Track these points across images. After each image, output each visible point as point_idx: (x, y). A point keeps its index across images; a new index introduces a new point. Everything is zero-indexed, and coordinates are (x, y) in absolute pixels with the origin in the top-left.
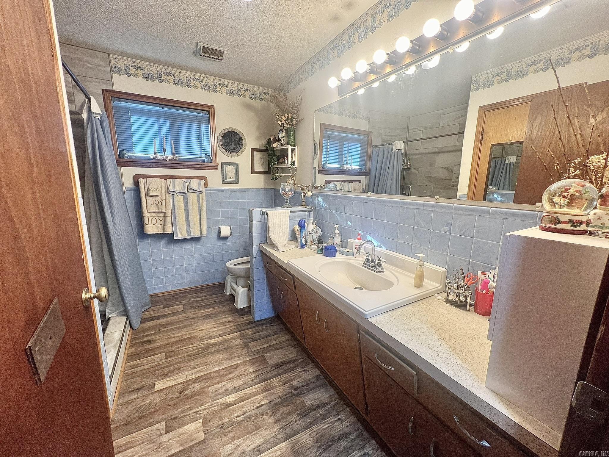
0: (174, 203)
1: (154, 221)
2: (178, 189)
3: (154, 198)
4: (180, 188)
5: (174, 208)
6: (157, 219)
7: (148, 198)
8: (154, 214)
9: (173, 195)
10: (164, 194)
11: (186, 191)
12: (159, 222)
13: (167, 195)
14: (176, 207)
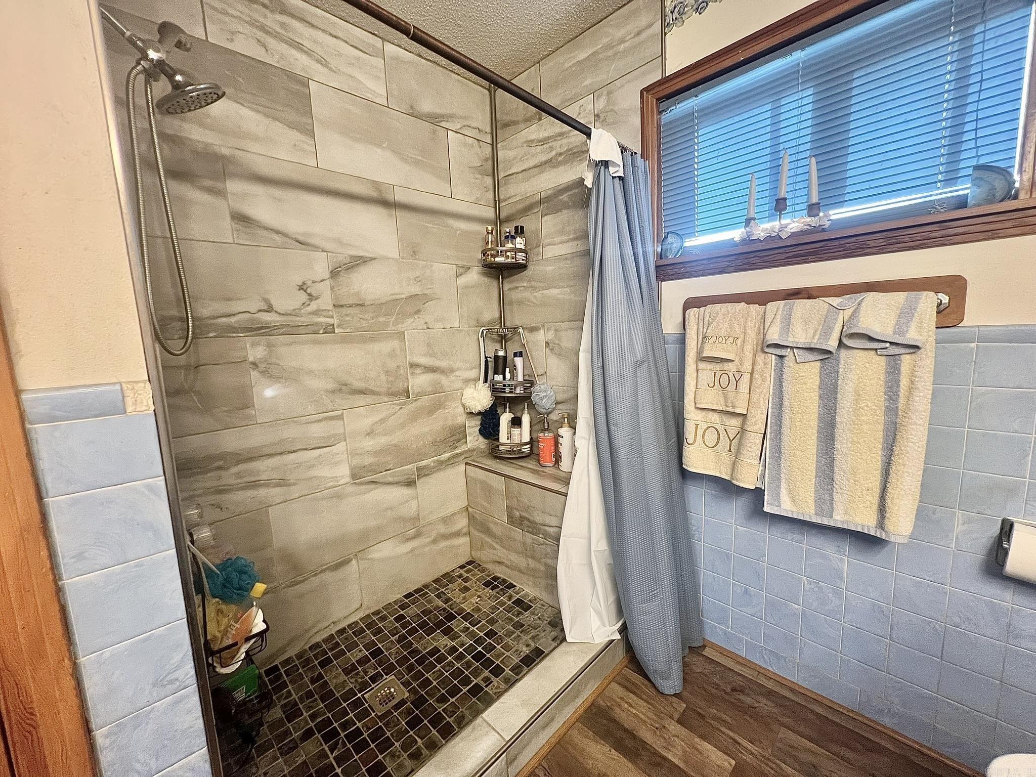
0: (781, 386)
1: (711, 437)
2: (800, 336)
3: (718, 367)
4: (811, 332)
5: (781, 405)
6: (722, 432)
7: (702, 365)
8: (715, 417)
9: (781, 357)
10: (750, 355)
11: (832, 344)
12: (724, 441)
13: (760, 358)
14: (786, 403)
